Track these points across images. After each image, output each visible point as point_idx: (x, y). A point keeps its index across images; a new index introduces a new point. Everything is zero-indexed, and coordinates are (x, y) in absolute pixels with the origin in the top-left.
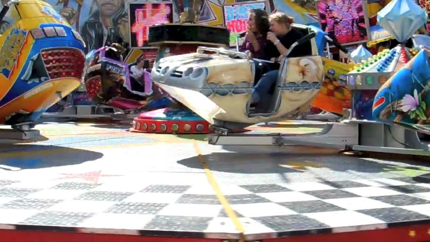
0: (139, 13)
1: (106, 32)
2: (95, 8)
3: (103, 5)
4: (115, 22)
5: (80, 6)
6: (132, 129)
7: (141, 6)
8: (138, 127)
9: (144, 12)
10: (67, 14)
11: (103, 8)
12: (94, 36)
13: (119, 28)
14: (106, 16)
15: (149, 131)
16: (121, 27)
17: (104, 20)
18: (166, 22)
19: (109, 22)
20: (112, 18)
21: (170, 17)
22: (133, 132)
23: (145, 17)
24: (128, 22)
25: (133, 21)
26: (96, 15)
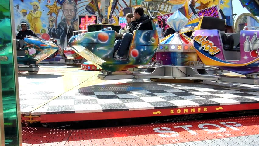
0: (83, 20)
1: (68, 27)
2: (64, 17)
3: (67, 16)
4: (72, 24)
5: (57, 16)
6: (81, 69)
7: (84, 17)
8: (83, 68)
9: (85, 19)
10: (51, 19)
11: (67, 17)
12: (63, 29)
13: (74, 26)
14: (68, 20)
15: (87, 69)
16: (75, 25)
17: (68, 22)
18: (94, 24)
19: (70, 23)
20: (71, 22)
21: (96, 21)
22: (81, 70)
23: (85, 21)
24: (78, 23)
25: (80, 23)
26: (64, 20)
